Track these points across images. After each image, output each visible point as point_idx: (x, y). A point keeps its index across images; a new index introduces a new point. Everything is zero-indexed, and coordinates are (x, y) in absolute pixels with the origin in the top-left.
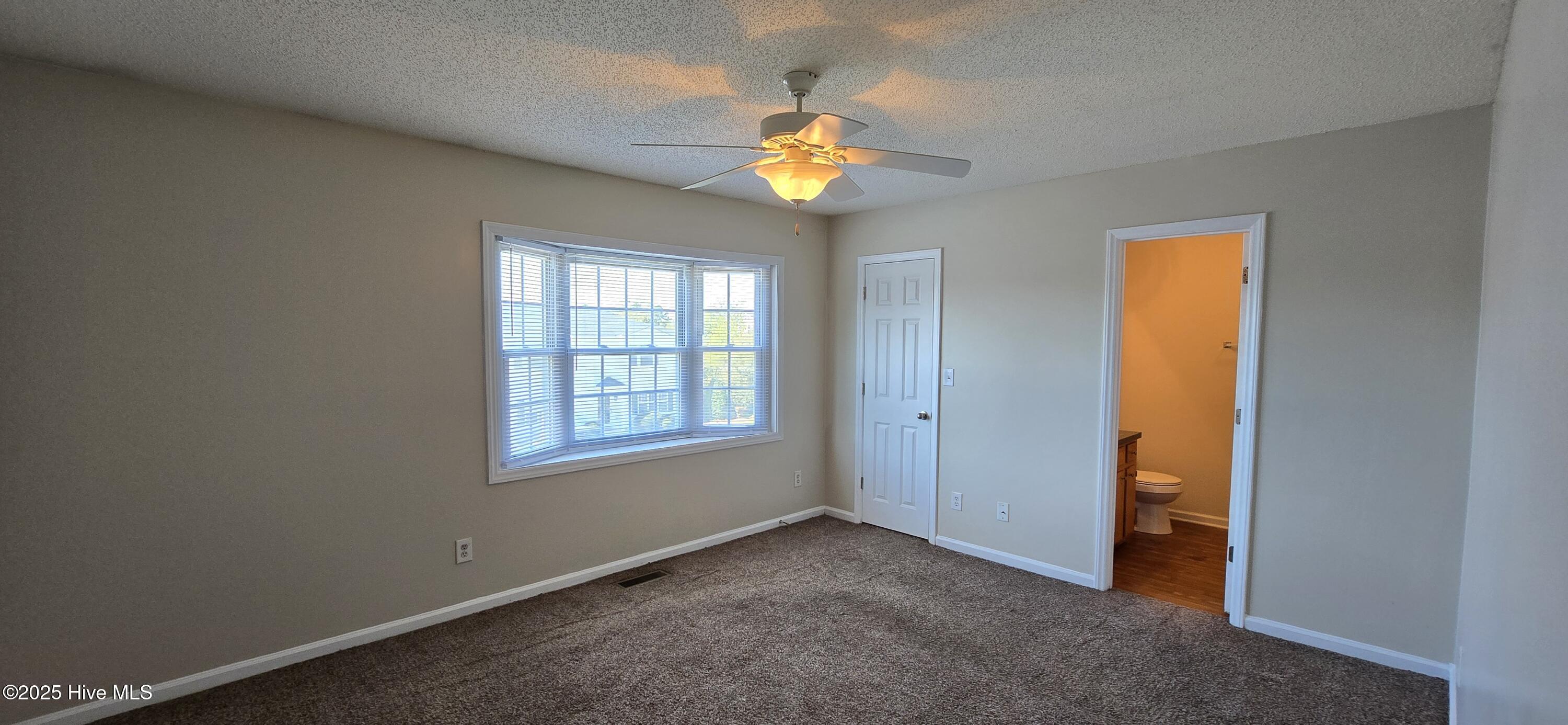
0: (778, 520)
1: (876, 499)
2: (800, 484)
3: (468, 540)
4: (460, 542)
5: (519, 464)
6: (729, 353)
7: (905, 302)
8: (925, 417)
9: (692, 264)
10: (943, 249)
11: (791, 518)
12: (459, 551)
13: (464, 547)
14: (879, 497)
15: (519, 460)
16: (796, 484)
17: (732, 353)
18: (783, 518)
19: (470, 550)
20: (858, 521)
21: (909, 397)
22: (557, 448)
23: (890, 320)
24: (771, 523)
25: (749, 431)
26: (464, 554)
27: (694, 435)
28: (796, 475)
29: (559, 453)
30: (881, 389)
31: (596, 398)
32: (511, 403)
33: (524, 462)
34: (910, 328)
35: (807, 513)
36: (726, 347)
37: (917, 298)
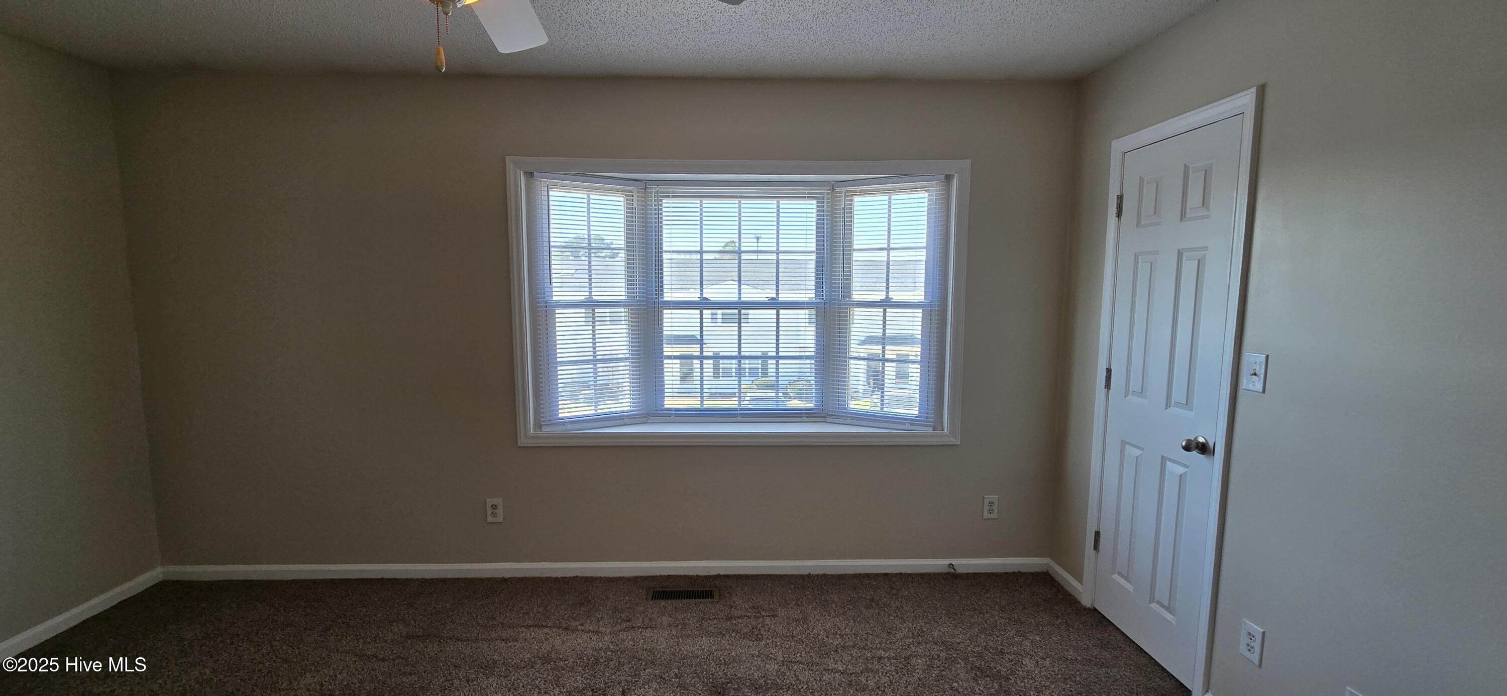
0: (947, 562)
1: (1116, 577)
2: (995, 515)
3: (498, 501)
4: (490, 501)
5: (563, 428)
6: (885, 310)
7: (1183, 216)
8: (1203, 449)
9: (833, 187)
10: (1262, 92)
11: (967, 564)
12: (489, 511)
13: (494, 507)
14: (1120, 574)
15: (564, 423)
16: (986, 515)
17: (888, 310)
18: (955, 562)
19: (500, 511)
20: (1086, 602)
21: (1178, 404)
22: (627, 416)
23: (1156, 253)
24: (936, 564)
25: (904, 424)
26: (494, 515)
27: (828, 420)
28: (986, 502)
29: (632, 421)
30: (1135, 385)
31: (678, 361)
32: (559, 360)
33: (569, 426)
34: (1189, 268)
35: (1007, 562)
36: (882, 301)
37: (1205, 203)
